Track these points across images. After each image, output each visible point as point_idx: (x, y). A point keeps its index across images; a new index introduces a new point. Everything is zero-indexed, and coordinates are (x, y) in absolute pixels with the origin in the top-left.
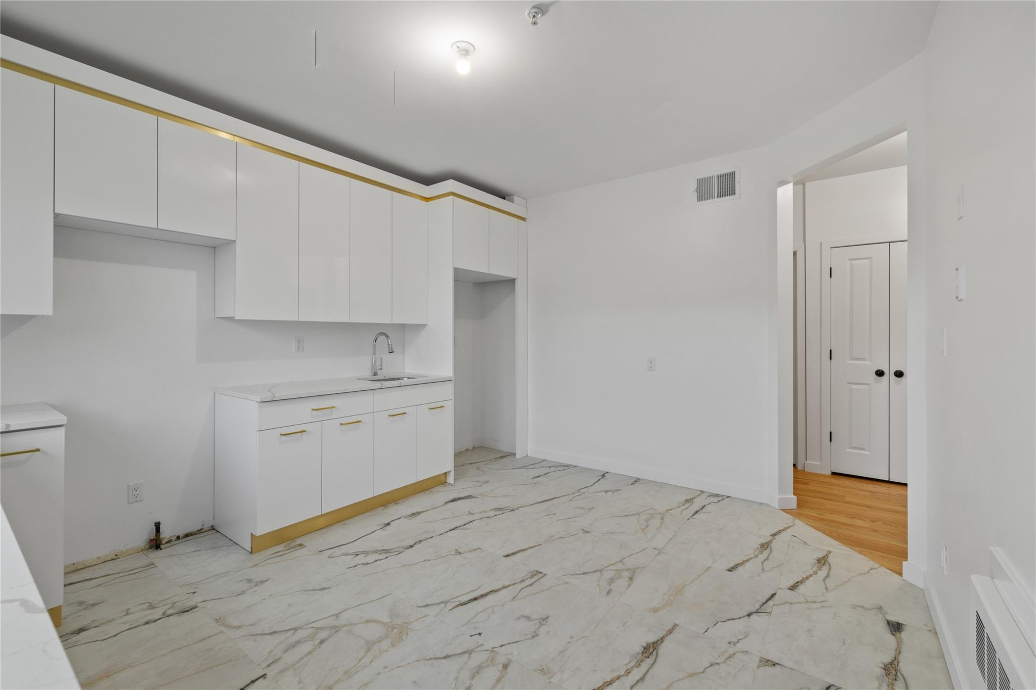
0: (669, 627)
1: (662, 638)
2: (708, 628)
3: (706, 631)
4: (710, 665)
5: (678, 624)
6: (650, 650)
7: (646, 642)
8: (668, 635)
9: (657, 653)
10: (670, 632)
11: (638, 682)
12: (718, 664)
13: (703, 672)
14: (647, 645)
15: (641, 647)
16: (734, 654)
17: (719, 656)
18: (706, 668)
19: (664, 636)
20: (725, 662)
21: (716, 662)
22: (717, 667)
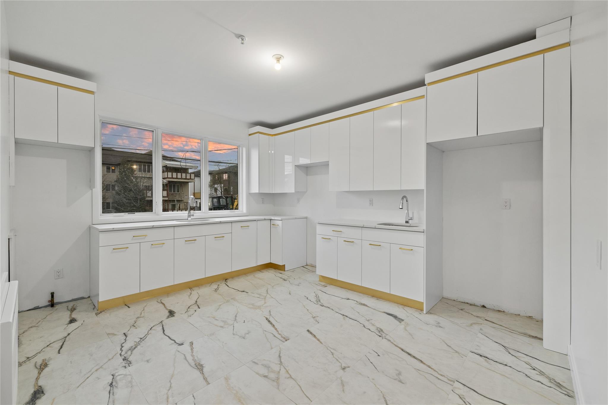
0: (209, 380)
1: (203, 374)
2: (195, 399)
3: (193, 396)
4: (171, 386)
5: (208, 386)
6: (200, 367)
7: (205, 367)
8: (204, 377)
9: (195, 369)
10: (205, 379)
11: (186, 357)
12: (169, 390)
13: (170, 381)
14: (203, 367)
15: (203, 364)
16: (168, 401)
17: (172, 393)
18: (171, 384)
19: (204, 375)
20: (167, 394)
21: (170, 390)
22: (168, 389)
